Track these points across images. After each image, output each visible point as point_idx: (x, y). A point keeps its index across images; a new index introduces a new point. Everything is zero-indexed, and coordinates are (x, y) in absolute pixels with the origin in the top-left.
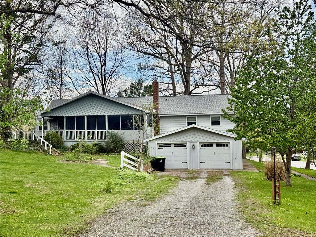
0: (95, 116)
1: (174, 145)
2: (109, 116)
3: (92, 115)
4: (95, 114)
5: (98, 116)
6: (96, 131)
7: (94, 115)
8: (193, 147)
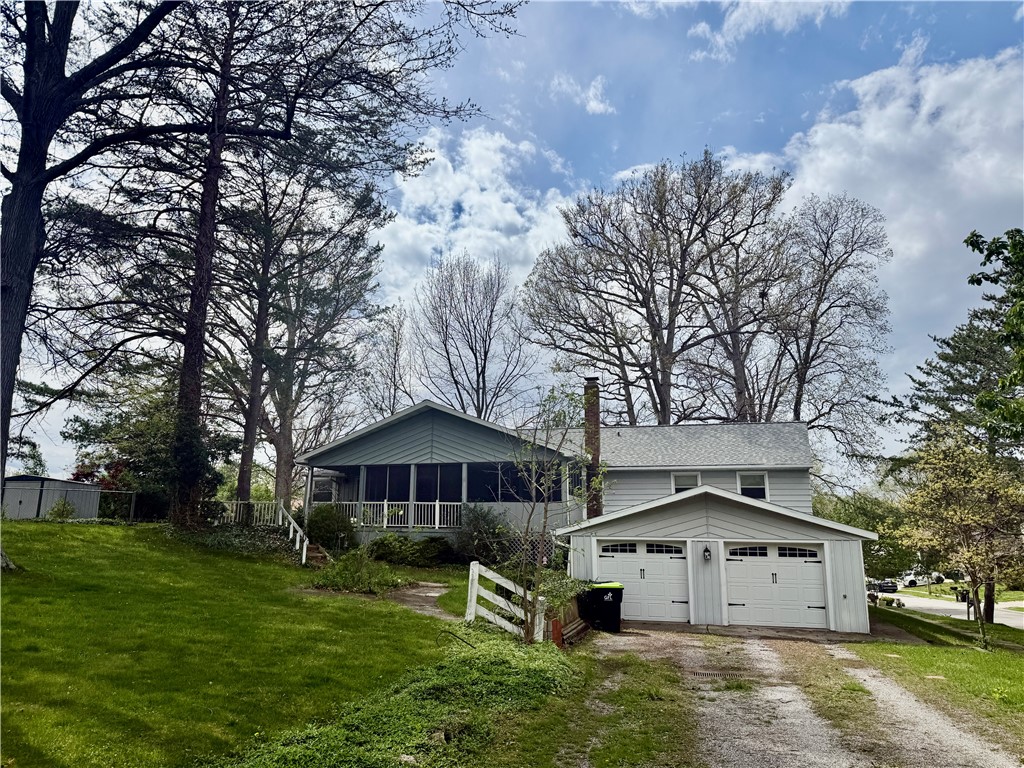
0: (436, 465)
1: (645, 549)
2: (470, 465)
3: (429, 462)
4: (437, 459)
5: (443, 466)
6: (437, 504)
7: (434, 462)
8: (707, 554)
